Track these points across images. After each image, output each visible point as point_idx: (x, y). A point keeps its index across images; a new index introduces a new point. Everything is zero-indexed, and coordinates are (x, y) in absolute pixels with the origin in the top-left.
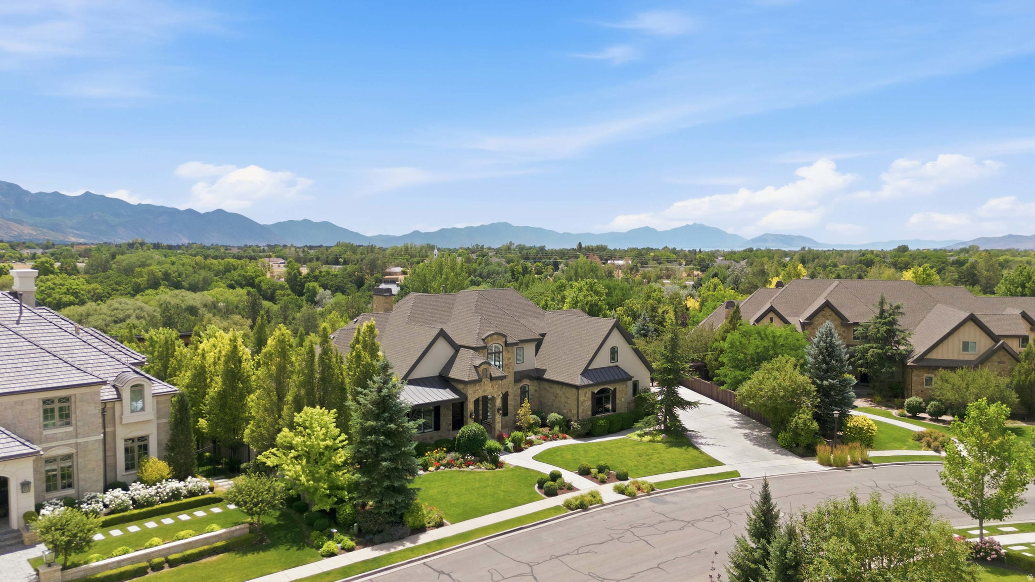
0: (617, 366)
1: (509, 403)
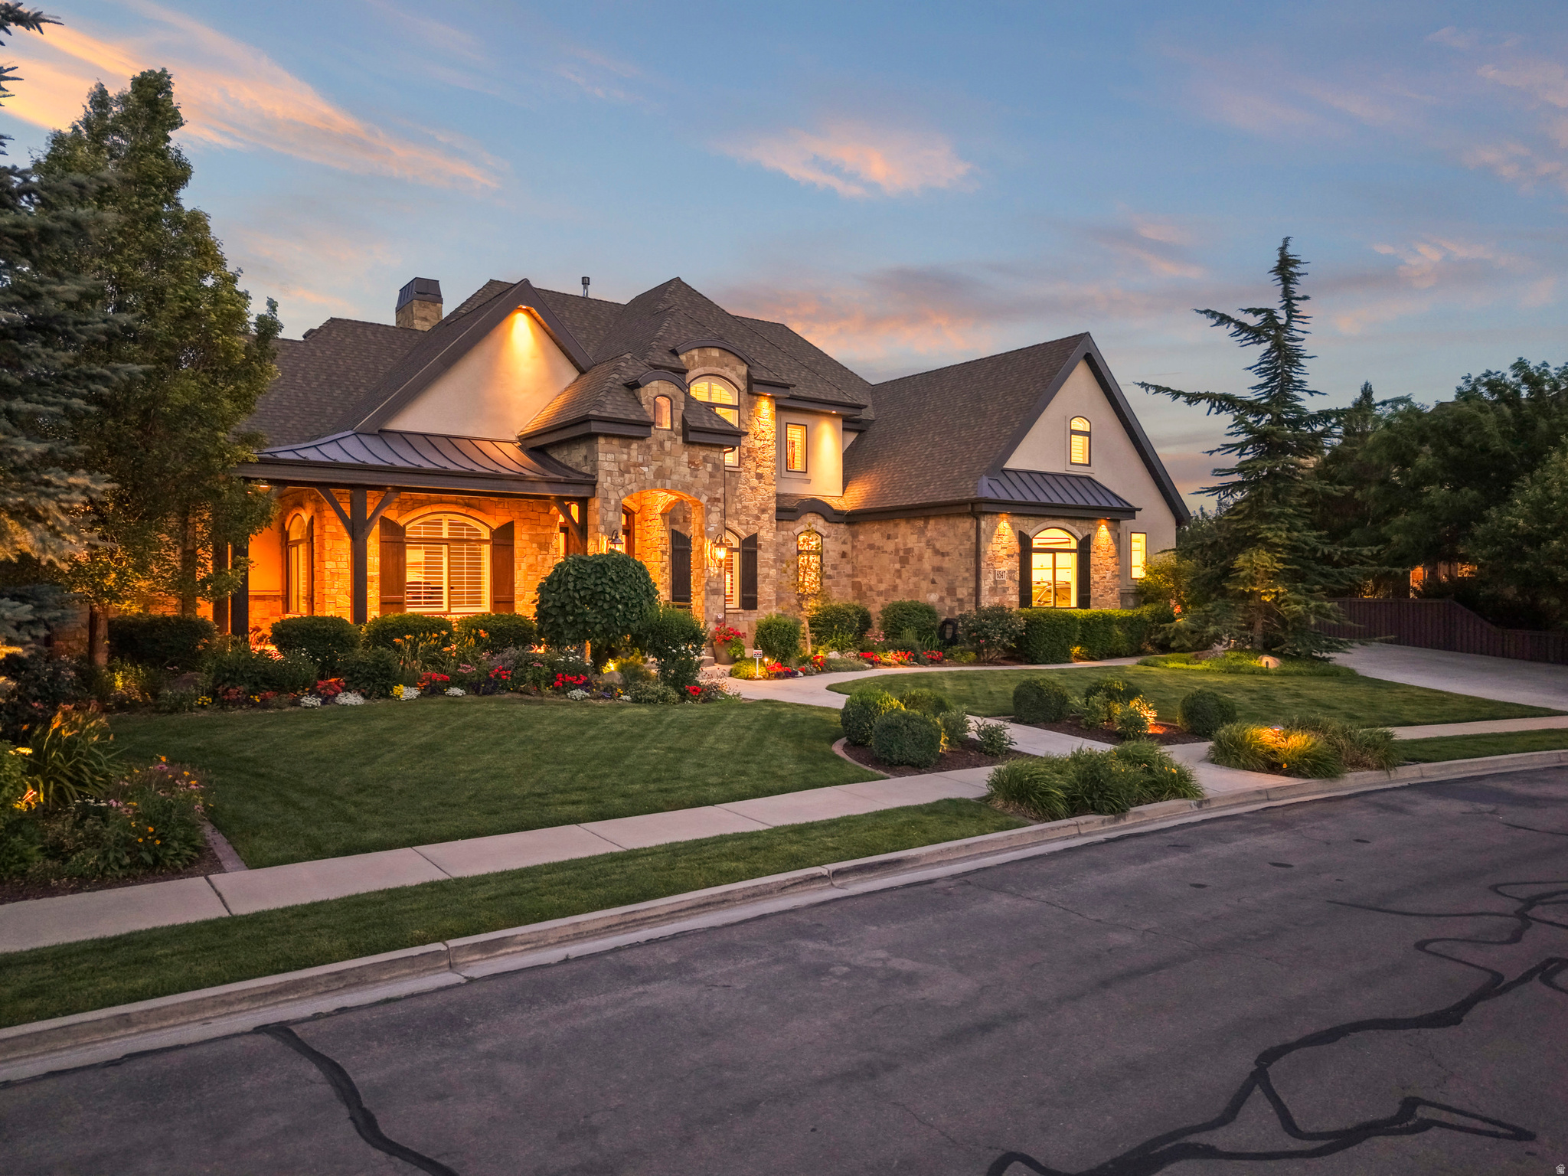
0: (1089, 478)
1: (761, 571)
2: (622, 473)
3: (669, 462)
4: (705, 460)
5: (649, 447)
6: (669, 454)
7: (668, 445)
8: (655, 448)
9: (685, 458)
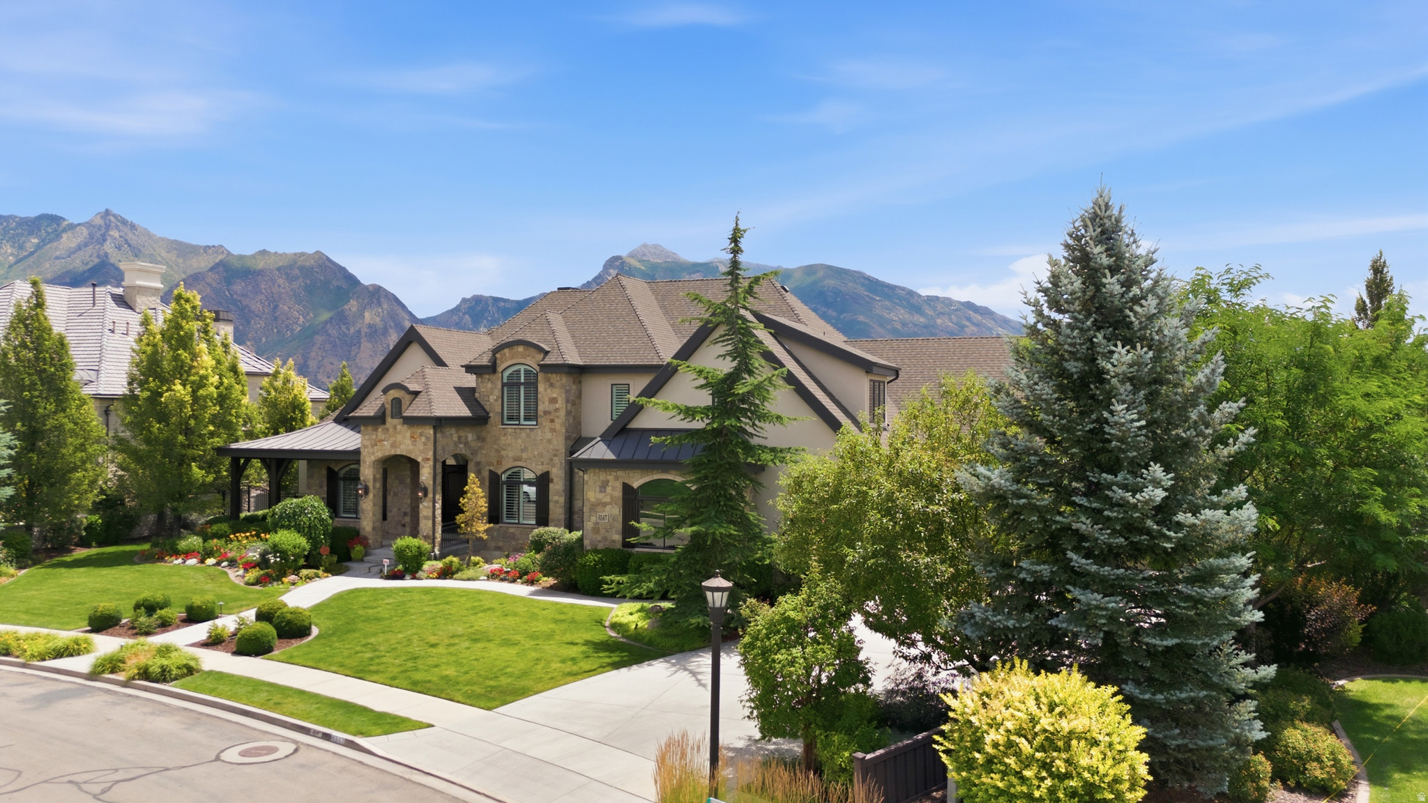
2: (373, 446)
3: (399, 438)
4: (421, 435)
5: (387, 430)
6: (399, 433)
7: (399, 427)
8: (391, 430)
9: (408, 434)
